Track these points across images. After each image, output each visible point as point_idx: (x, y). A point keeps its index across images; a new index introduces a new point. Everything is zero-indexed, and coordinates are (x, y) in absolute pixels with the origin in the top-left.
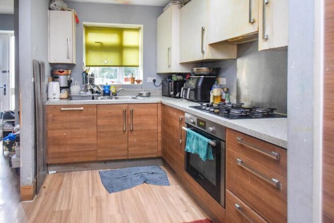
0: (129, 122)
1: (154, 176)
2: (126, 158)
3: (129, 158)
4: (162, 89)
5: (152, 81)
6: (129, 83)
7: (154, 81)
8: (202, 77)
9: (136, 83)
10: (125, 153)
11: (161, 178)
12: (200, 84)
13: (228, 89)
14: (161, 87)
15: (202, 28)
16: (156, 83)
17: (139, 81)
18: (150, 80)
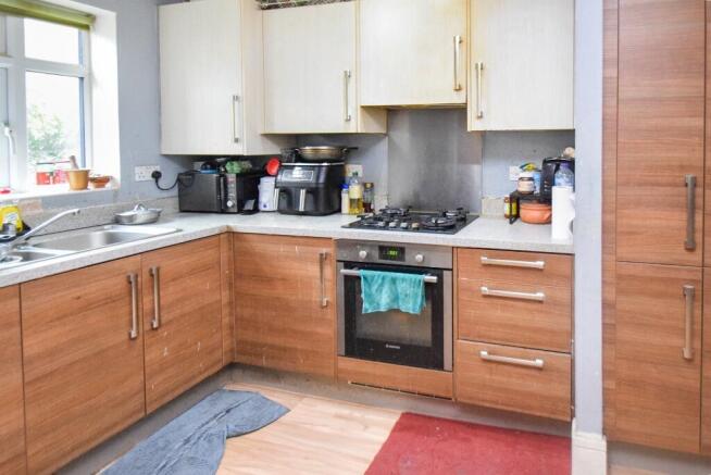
0: (147, 307)
1: (235, 414)
2: (142, 415)
3: (149, 411)
4: (180, 196)
5: (148, 177)
6: (63, 189)
7: (157, 176)
8: (326, 164)
9: (91, 186)
10: (136, 402)
11: (257, 408)
12: (322, 180)
13: (372, 185)
14: (175, 192)
15: (346, 72)
16: (162, 183)
17: (101, 182)
18: (144, 174)
